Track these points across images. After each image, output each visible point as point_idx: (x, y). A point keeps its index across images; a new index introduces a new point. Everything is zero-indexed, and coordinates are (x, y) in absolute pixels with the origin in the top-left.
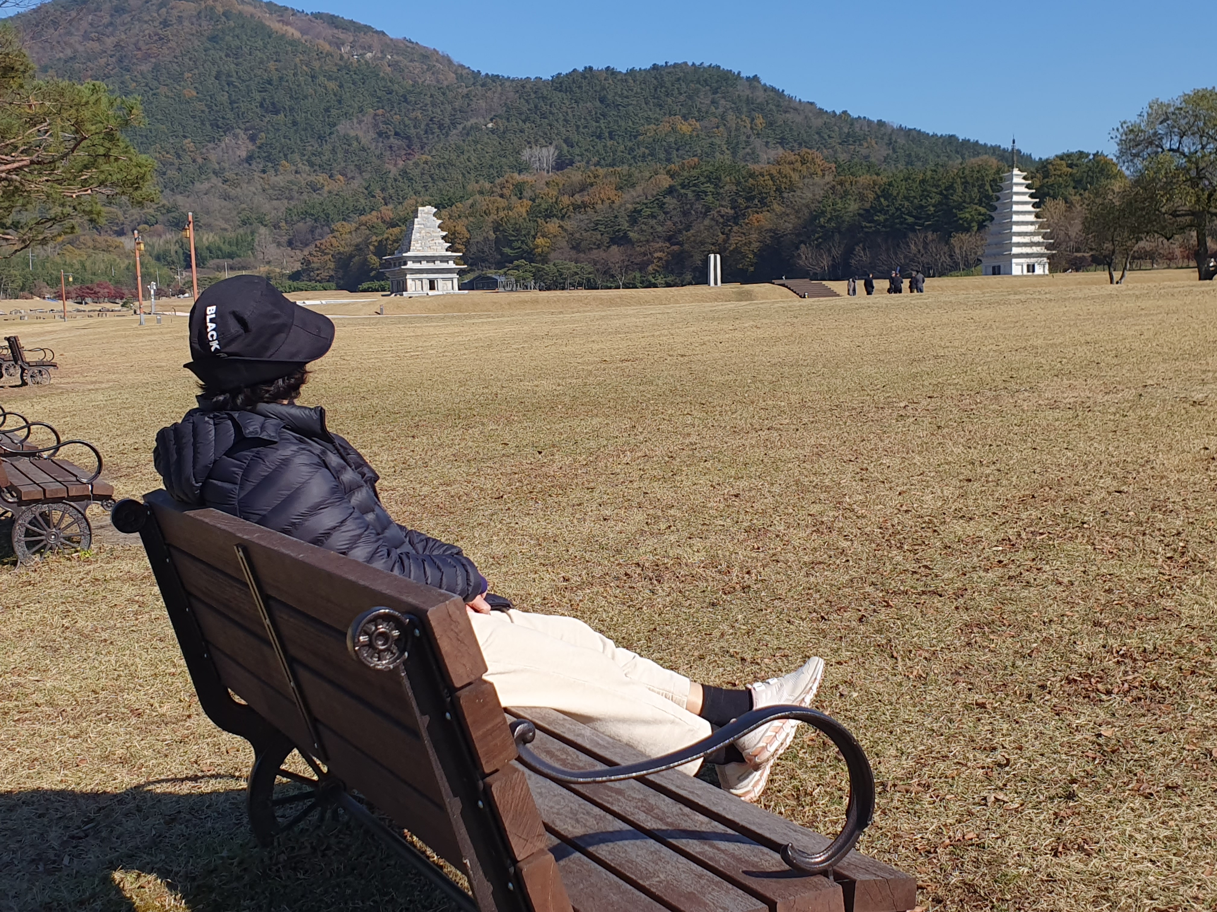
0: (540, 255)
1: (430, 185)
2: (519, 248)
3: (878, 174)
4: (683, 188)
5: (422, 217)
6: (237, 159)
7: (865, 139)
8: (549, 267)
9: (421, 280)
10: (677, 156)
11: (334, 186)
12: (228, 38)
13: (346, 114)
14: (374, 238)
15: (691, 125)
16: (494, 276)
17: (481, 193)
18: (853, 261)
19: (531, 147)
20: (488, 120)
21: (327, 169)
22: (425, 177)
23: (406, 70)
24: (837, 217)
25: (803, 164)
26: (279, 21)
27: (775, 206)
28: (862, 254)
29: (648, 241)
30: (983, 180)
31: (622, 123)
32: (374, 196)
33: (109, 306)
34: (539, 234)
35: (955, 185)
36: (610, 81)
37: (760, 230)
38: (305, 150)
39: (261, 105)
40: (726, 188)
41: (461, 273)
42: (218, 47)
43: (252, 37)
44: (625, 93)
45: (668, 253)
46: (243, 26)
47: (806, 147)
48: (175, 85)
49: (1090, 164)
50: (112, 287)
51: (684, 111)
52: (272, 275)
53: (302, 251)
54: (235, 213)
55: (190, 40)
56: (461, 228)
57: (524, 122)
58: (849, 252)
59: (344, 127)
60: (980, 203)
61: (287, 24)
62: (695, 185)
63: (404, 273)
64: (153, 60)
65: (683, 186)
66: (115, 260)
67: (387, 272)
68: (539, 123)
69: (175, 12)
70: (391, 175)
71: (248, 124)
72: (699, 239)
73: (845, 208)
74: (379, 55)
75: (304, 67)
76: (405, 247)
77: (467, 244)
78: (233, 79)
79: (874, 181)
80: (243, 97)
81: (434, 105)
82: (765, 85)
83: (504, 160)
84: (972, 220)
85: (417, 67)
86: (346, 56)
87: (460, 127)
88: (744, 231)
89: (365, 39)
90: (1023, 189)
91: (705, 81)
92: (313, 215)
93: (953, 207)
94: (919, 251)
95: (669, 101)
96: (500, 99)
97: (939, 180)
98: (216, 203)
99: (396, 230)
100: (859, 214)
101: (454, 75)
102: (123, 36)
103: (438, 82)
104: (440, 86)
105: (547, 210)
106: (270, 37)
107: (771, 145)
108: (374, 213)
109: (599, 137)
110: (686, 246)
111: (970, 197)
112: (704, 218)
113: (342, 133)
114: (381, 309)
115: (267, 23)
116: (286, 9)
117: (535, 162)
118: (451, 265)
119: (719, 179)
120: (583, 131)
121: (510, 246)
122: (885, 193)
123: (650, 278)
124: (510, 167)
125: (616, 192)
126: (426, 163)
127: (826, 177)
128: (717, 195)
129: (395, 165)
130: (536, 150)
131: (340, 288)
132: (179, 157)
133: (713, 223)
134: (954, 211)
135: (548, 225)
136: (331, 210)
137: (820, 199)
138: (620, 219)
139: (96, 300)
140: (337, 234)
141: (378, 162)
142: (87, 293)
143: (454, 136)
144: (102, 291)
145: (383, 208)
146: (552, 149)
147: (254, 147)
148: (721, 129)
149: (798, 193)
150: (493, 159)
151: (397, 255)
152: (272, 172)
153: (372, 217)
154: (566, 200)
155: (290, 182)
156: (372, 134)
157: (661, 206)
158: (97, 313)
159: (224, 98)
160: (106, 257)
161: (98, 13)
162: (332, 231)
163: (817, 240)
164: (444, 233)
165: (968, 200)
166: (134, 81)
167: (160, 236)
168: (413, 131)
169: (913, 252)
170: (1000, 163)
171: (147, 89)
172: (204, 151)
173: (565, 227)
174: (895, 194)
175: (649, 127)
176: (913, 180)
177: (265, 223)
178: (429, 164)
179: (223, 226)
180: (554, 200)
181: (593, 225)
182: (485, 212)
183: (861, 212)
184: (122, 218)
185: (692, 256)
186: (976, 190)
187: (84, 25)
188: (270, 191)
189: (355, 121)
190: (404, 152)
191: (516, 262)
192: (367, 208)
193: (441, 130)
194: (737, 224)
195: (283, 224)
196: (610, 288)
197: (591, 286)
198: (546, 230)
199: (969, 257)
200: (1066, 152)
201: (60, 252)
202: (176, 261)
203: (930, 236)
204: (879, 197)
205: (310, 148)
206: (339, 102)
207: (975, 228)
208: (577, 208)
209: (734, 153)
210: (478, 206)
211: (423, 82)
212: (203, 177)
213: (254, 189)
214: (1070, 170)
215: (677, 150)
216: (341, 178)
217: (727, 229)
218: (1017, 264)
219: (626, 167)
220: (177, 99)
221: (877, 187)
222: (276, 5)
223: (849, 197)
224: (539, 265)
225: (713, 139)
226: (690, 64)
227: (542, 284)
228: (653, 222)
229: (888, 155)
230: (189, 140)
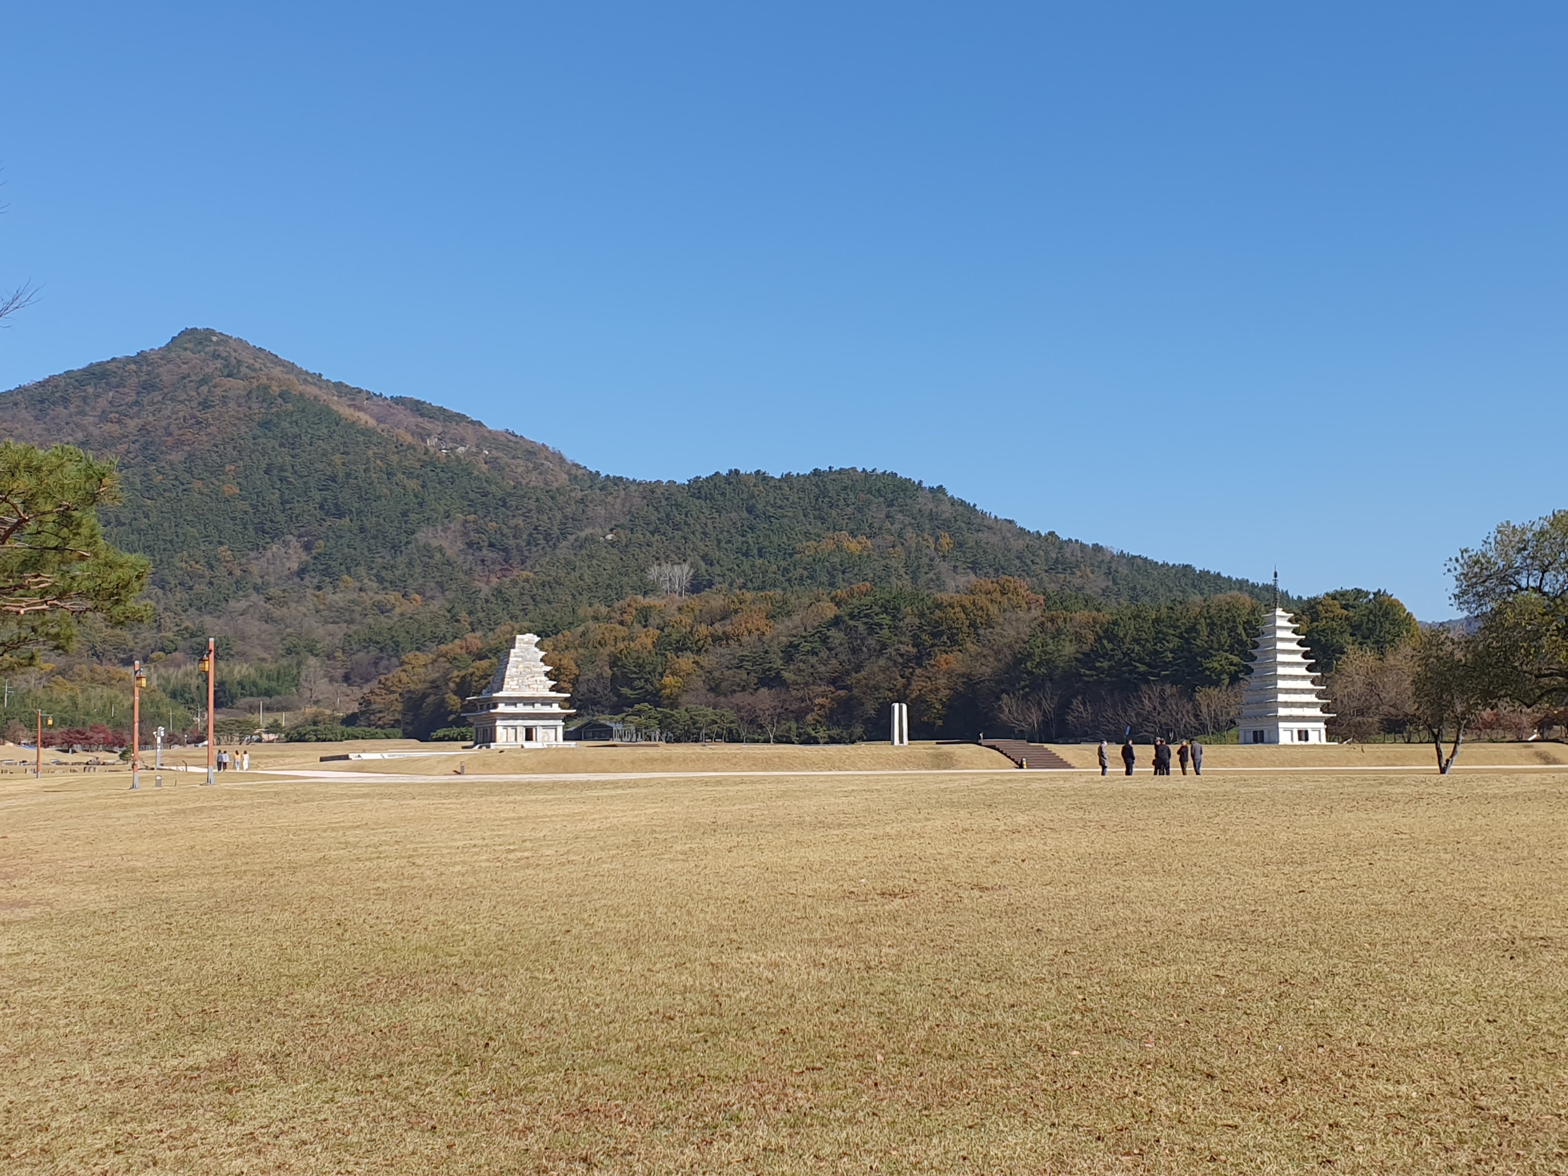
0: (668, 698)
1: (531, 607)
2: (642, 688)
3: (1099, 610)
4: (851, 619)
5: (520, 648)
6: (287, 572)
7: (1077, 566)
8: (680, 714)
9: (515, 728)
10: (844, 580)
11: (407, 607)
12: (285, 424)
13: (428, 519)
14: (456, 673)
15: (860, 543)
16: (608, 724)
17: (596, 618)
18: (1069, 718)
19: (660, 565)
20: (607, 530)
21: (400, 586)
22: (525, 597)
23: (507, 469)
24: (1048, 661)
25: (1003, 594)
26: (349, 406)
27: (969, 645)
28: (1082, 709)
29: (806, 684)
30: (1234, 622)
31: (775, 538)
32: (458, 621)
33: (103, 756)
34: (668, 671)
35: (1198, 627)
36: (761, 488)
37: (950, 673)
38: (373, 562)
39: (321, 507)
40: (907, 621)
41: (567, 718)
42: (270, 434)
43: (313, 423)
44: (779, 502)
45: (832, 699)
46: (303, 411)
47: (1004, 573)
48: (213, 480)
49: (1370, 606)
50: (110, 731)
51: (852, 526)
52: (320, 718)
53: (362, 688)
54: (278, 638)
55: (235, 425)
56: (568, 661)
57: (652, 533)
58: (1065, 706)
59: (424, 536)
60: (1231, 650)
61: (360, 409)
62: (866, 616)
63: (493, 719)
64: (187, 448)
65: (852, 616)
66: (116, 697)
67: (470, 717)
68: (671, 535)
69: (219, 391)
70: (482, 595)
71: (302, 529)
72: (872, 683)
73: (1058, 650)
74: (474, 450)
75: (378, 462)
76: (495, 686)
77: (575, 682)
78: (288, 474)
79: (1094, 618)
80: (299, 496)
81: (540, 511)
82: (952, 497)
83: (626, 579)
84: (1223, 671)
85: (520, 466)
86: (432, 450)
87: (571, 538)
88: (930, 675)
89: (456, 430)
90: (1289, 634)
91: (879, 491)
92: (378, 643)
93: (1197, 655)
94: (1155, 709)
95: (834, 513)
96: (623, 505)
97: (1178, 620)
98: (254, 627)
99: (485, 663)
100: (1076, 659)
101: (567, 476)
102: (151, 419)
103: (546, 484)
104: (548, 488)
105: (678, 642)
106: (337, 425)
107: (959, 570)
108: (457, 641)
109: (746, 555)
110: (855, 691)
111: (1219, 642)
112: (878, 657)
113: (421, 543)
114: (462, 768)
115: (335, 408)
116: (360, 391)
117: (664, 582)
118: (555, 709)
119: (897, 609)
120: (726, 546)
121: (629, 683)
122: (1109, 633)
123: (810, 730)
124: (633, 588)
125: (767, 622)
126: (527, 580)
127: (1033, 611)
128: (894, 629)
129: (488, 583)
130: (666, 568)
131: (407, 736)
132: (211, 567)
133: (891, 664)
134: (1199, 659)
135: (680, 660)
136: (402, 637)
137: (1026, 639)
138: (771, 656)
139: (87, 747)
140: (408, 667)
141: (466, 578)
142: (76, 738)
143: (564, 549)
144: (96, 736)
145: (469, 636)
146: (686, 567)
147: (308, 558)
148: (899, 548)
149: (998, 629)
150: (611, 577)
151: (485, 695)
152: (330, 589)
153: (454, 647)
154: (703, 630)
155: (353, 601)
156: (459, 544)
157: (825, 640)
158: (82, 766)
159: (275, 497)
160: (106, 692)
161: (121, 390)
162: (402, 663)
163: (1023, 688)
164: (548, 669)
165: (1216, 646)
166: (160, 473)
167: (179, 666)
168: (512, 542)
169: (1147, 708)
170: (1254, 601)
171: (176, 483)
172: (244, 561)
173: (702, 663)
174: (1121, 635)
175: (808, 544)
176: (1144, 619)
177: (316, 652)
178: (531, 582)
179: (261, 656)
180: (689, 629)
181: (737, 661)
182: (599, 643)
183: (1079, 656)
184: (131, 644)
185: (863, 705)
186: (1225, 633)
187: (102, 403)
188: (326, 613)
189: (439, 528)
190: (499, 567)
191: (637, 706)
192: (448, 635)
193: (548, 542)
194: (920, 665)
195: (339, 654)
196: (757, 741)
197: (733, 738)
198: (677, 666)
199: (1220, 719)
200: (1339, 589)
201: (46, 684)
202: (197, 698)
203: (1169, 690)
204: (1100, 638)
205: (380, 560)
206: (421, 505)
207: (1227, 681)
208: (717, 639)
209: (914, 579)
210: (591, 635)
211: (527, 483)
212: (241, 593)
213: (305, 610)
214: (1346, 612)
215: (843, 572)
216: (418, 597)
217: (908, 672)
218: (1286, 730)
219: (779, 591)
220: (214, 497)
221: (1098, 626)
222: (347, 386)
223: (1063, 637)
224: (667, 710)
225: (888, 561)
226: (860, 470)
227: (670, 735)
228: (813, 660)
229: (1107, 587)
230: (226, 547)
